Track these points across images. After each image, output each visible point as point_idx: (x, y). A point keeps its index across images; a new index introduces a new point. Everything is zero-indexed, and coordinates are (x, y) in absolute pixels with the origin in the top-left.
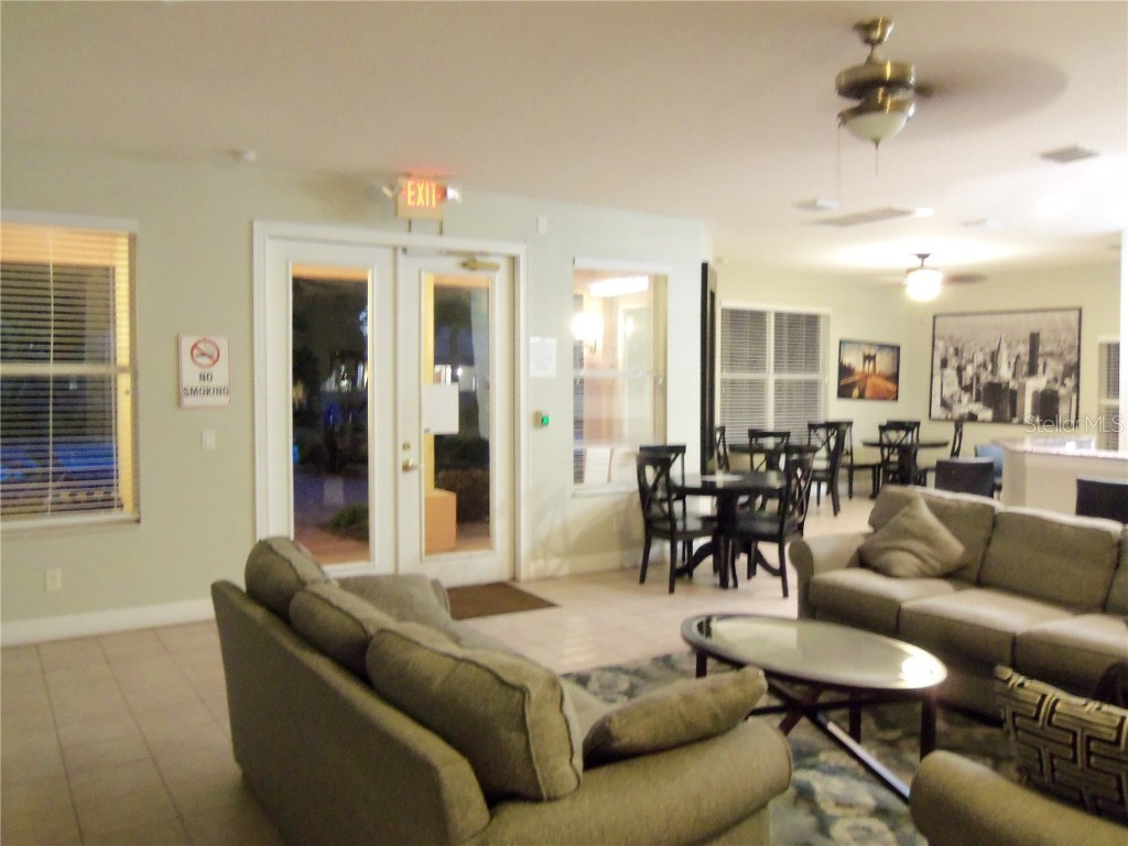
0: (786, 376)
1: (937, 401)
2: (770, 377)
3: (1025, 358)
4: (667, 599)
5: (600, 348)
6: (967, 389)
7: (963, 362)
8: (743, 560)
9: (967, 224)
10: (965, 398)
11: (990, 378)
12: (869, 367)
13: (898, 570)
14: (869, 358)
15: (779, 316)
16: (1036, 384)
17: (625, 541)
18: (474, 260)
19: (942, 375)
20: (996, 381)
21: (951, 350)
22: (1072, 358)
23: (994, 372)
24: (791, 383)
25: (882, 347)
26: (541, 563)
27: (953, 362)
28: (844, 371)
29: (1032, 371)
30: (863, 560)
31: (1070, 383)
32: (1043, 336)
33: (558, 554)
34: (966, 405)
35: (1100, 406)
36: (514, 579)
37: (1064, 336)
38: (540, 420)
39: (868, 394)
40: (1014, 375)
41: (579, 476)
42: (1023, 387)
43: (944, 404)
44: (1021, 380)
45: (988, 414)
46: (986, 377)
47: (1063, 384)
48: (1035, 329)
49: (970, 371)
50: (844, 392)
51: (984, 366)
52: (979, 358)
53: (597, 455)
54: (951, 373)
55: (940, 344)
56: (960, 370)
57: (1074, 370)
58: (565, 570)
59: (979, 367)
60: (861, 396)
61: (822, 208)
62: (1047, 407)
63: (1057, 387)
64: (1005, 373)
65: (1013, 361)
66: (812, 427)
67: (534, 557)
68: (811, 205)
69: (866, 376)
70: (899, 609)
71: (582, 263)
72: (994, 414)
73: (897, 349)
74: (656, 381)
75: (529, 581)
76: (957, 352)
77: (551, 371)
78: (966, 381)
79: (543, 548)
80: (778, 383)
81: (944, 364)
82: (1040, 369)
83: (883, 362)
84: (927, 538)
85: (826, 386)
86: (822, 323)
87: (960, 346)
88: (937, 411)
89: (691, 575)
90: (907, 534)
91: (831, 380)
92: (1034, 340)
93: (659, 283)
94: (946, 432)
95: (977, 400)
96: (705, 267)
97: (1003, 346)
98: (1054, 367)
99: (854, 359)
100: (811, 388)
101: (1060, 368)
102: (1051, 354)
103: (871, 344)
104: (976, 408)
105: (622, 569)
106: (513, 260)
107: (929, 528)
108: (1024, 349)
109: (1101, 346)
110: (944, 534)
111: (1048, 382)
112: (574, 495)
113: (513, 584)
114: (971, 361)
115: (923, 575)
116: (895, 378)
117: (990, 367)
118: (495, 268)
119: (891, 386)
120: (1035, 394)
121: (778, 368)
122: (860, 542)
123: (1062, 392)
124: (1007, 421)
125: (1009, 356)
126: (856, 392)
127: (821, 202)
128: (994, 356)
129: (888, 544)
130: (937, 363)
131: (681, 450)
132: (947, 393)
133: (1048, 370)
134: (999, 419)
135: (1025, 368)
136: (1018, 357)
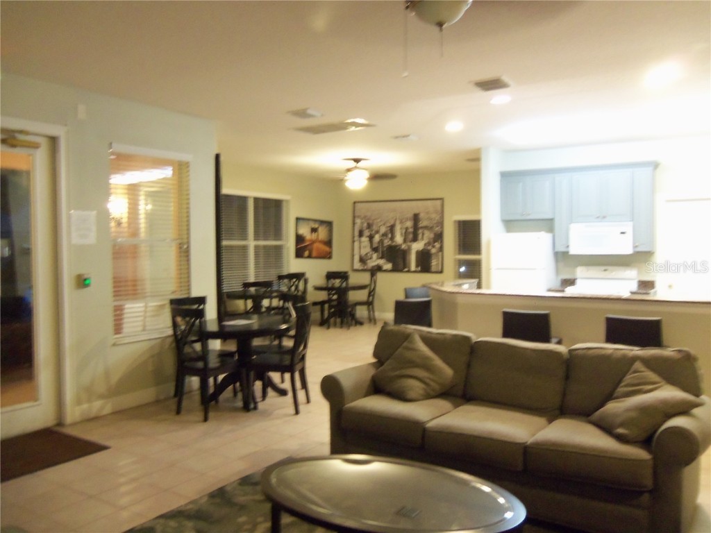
0: (262, 243)
1: (357, 258)
2: (251, 243)
3: (411, 230)
4: (203, 427)
5: (125, 220)
6: (375, 250)
7: (373, 232)
8: (258, 385)
9: (397, 137)
10: (375, 256)
11: (390, 243)
12: (314, 236)
13: (411, 394)
14: (314, 230)
15: (256, 200)
16: (417, 246)
17: (158, 378)
18: (14, 138)
19: (360, 242)
20: (394, 244)
21: (365, 225)
22: (437, 229)
23: (392, 239)
24: (265, 247)
25: (322, 222)
26: (85, 406)
27: (367, 233)
28: (300, 239)
29: (415, 239)
30: (377, 387)
31: (438, 245)
32: (422, 216)
33: (101, 397)
34: (375, 261)
35: (455, 260)
36: (60, 424)
37: (433, 216)
38: (82, 282)
39: (314, 254)
40: (405, 241)
41: (118, 329)
42: (409, 249)
43: (362, 260)
44: (409, 244)
45: (389, 266)
46: (387, 242)
47: (434, 247)
48: (416, 211)
49: (377, 238)
50: (299, 254)
51: (385, 235)
52: (383, 230)
53: (134, 309)
54: (365, 239)
55: (358, 221)
56: (371, 238)
57: (439, 237)
58: (108, 409)
59: (383, 235)
60: (310, 257)
61: (310, 116)
62: (425, 261)
63: (430, 248)
64: (399, 239)
65: (404, 231)
66: (281, 278)
67: (79, 402)
68: (302, 114)
69: (313, 242)
70: (424, 430)
71: (119, 148)
72: (393, 266)
73: (329, 224)
74: (180, 246)
75: (74, 424)
76: (369, 226)
77: (92, 239)
78: (375, 245)
79: (88, 393)
80: (256, 247)
81: (361, 234)
82: (420, 236)
83: (322, 233)
84: (426, 366)
85: (288, 248)
86: (284, 204)
87: (371, 222)
88: (357, 265)
89: (217, 402)
90: (413, 364)
91: (290, 245)
92: (416, 218)
93: (181, 168)
94: (364, 278)
95: (382, 258)
96: (217, 157)
97: (398, 222)
98: (428, 235)
99: (305, 231)
100: (278, 250)
101: (432, 236)
102: (426, 227)
103: (315, 221)
104: (381, 262)
105: (157, 402)
106: (53, 141)
107: (427, 358)
108: (409, 224)
109: (455, 221)
110: (438, 362)
111: (425, 245)
112: (114, 345)
113: (58, 429)
114: (377, 232)
115: (428, 396)
116: (329, 243)
117: (390, 236)
118: (35, 146)
119: (327, 249)
120: (418, 253)
121: (257, 237)
122: (372, 372)
123: (433, 251)
124: (401, 271)
125: (401, 229)
126: (306, 253)
127: (309, 112)
128: (392, 228)
129: (397, 373)
130: (357, 233)
131: (202, 300)
132: (364, 252)
133: (425, 238)
134: (395, 269)
135: (411, 236)
136: (407, 229)
